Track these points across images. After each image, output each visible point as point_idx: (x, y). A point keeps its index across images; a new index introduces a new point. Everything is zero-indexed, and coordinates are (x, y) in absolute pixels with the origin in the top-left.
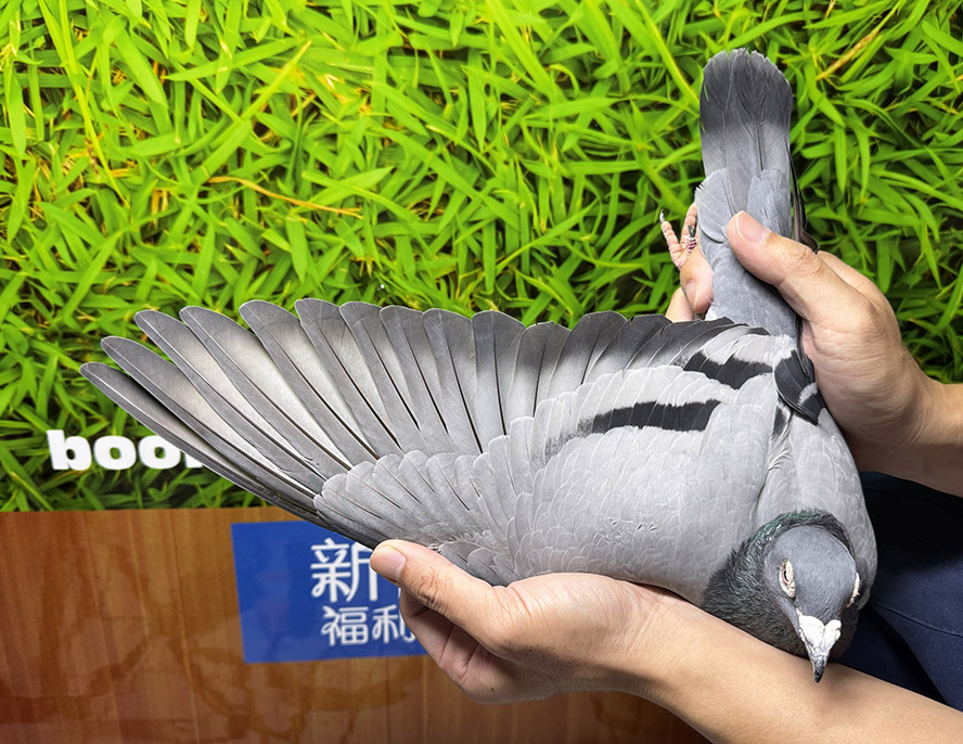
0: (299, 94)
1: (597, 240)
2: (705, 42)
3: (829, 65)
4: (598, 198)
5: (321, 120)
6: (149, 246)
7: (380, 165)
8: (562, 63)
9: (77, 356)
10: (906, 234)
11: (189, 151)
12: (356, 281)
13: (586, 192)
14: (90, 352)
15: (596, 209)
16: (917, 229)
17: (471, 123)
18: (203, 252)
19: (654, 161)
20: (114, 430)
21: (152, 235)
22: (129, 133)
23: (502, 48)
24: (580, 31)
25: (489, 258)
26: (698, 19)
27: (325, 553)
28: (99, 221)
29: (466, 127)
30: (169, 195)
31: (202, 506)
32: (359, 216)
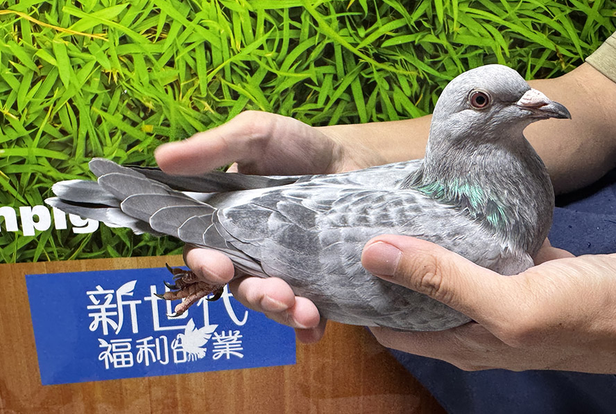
1: (277, 57)
4: (275, 26)
7: (118, 3)
10: (487, 52)
12: (106, 88)
13: (266, 21)
15: (274, 34)
16: (494, 48)
25: (201, 70)
27: (97, 297)
31: (3, 262)
32: (105, 40)
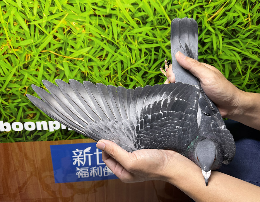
0: (65, 27)
1: (149, 65)
2: (176, 11)
3: (210, 17)
4: (149, 54)
5: (72, 34)
6: (25, 70)
7: (88, 46)
8: (138, 18)
9: (6, 100)
10: (233, 62)
11: (36, 44)
12: (83, 78)
13: (145, 53)
14: (10, 99)
15: (148, 57)
16: (235, 61)
17: (113, 35)
18: (40, 71)
19: (164, 44)
20: (17, 120)
21: (26, 67)
22: (19, 39)
23: (121, 14)
24: (142, 9)
25: (119, 71)
26: (174, 5)
27: (76, 153)
28: (11, 63)
29: (112, 35)
30: (30, 56)
31: (42, 141)
32: (83, 60)
